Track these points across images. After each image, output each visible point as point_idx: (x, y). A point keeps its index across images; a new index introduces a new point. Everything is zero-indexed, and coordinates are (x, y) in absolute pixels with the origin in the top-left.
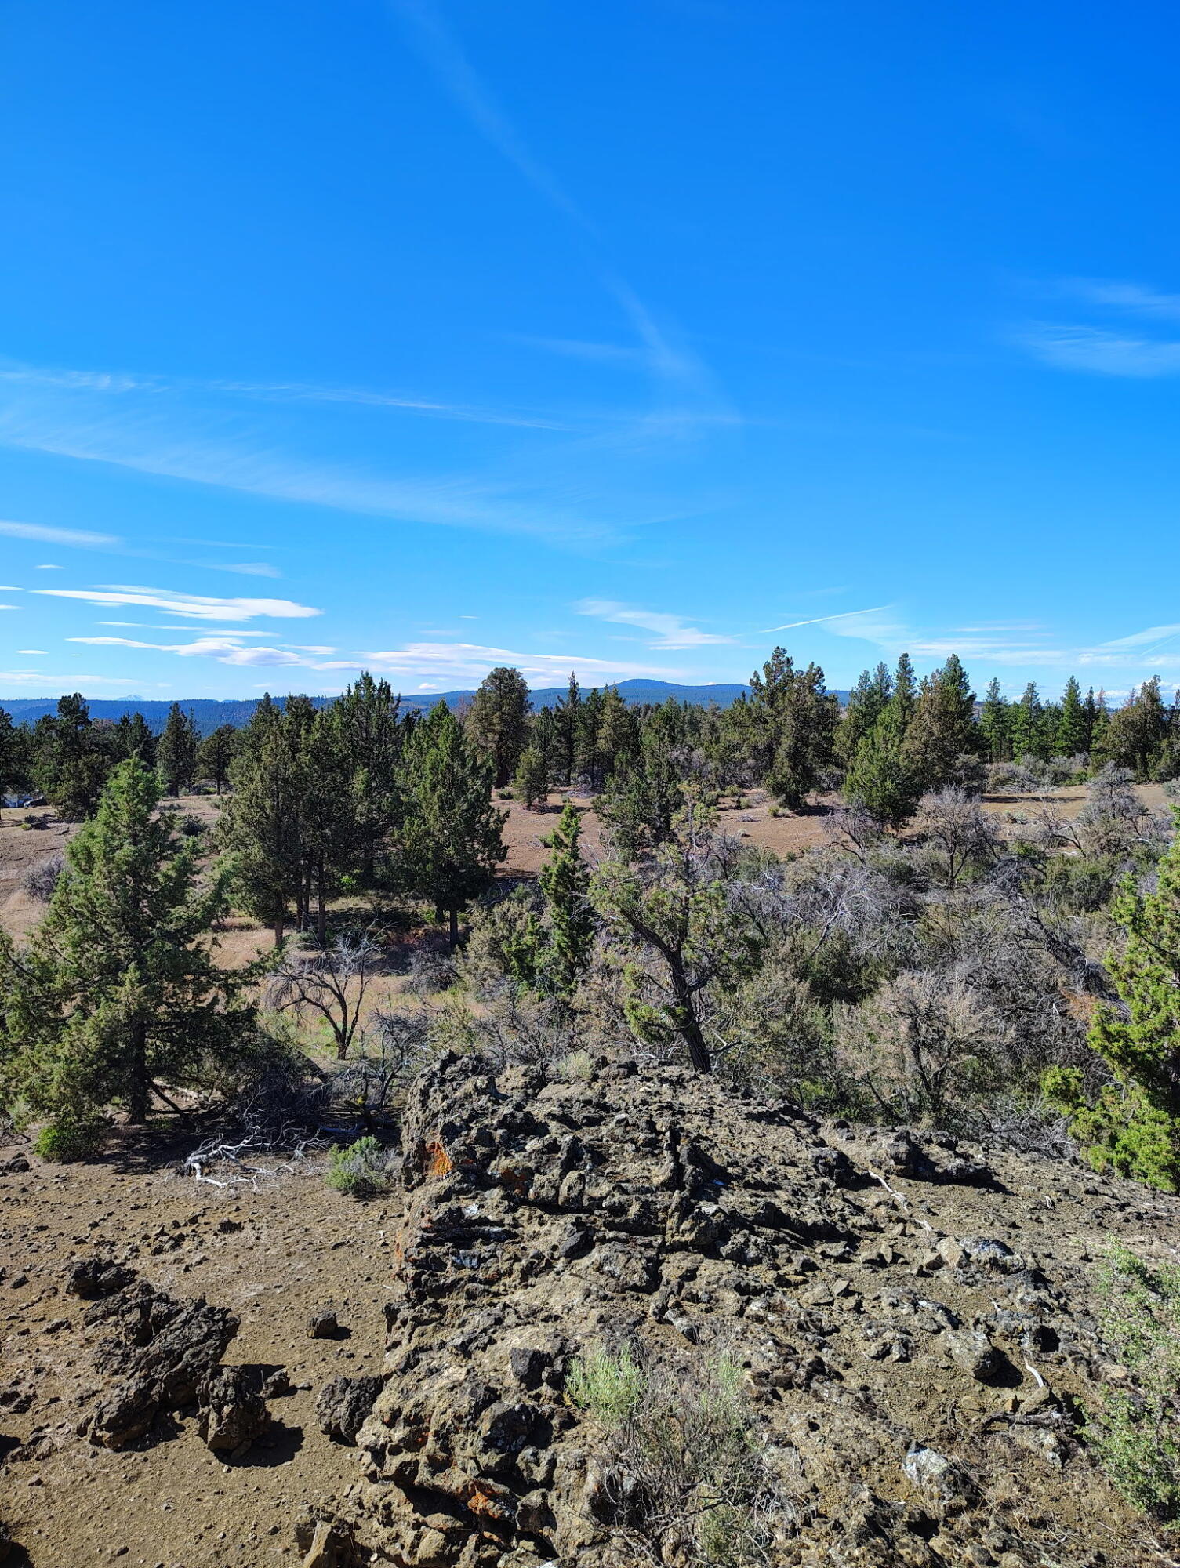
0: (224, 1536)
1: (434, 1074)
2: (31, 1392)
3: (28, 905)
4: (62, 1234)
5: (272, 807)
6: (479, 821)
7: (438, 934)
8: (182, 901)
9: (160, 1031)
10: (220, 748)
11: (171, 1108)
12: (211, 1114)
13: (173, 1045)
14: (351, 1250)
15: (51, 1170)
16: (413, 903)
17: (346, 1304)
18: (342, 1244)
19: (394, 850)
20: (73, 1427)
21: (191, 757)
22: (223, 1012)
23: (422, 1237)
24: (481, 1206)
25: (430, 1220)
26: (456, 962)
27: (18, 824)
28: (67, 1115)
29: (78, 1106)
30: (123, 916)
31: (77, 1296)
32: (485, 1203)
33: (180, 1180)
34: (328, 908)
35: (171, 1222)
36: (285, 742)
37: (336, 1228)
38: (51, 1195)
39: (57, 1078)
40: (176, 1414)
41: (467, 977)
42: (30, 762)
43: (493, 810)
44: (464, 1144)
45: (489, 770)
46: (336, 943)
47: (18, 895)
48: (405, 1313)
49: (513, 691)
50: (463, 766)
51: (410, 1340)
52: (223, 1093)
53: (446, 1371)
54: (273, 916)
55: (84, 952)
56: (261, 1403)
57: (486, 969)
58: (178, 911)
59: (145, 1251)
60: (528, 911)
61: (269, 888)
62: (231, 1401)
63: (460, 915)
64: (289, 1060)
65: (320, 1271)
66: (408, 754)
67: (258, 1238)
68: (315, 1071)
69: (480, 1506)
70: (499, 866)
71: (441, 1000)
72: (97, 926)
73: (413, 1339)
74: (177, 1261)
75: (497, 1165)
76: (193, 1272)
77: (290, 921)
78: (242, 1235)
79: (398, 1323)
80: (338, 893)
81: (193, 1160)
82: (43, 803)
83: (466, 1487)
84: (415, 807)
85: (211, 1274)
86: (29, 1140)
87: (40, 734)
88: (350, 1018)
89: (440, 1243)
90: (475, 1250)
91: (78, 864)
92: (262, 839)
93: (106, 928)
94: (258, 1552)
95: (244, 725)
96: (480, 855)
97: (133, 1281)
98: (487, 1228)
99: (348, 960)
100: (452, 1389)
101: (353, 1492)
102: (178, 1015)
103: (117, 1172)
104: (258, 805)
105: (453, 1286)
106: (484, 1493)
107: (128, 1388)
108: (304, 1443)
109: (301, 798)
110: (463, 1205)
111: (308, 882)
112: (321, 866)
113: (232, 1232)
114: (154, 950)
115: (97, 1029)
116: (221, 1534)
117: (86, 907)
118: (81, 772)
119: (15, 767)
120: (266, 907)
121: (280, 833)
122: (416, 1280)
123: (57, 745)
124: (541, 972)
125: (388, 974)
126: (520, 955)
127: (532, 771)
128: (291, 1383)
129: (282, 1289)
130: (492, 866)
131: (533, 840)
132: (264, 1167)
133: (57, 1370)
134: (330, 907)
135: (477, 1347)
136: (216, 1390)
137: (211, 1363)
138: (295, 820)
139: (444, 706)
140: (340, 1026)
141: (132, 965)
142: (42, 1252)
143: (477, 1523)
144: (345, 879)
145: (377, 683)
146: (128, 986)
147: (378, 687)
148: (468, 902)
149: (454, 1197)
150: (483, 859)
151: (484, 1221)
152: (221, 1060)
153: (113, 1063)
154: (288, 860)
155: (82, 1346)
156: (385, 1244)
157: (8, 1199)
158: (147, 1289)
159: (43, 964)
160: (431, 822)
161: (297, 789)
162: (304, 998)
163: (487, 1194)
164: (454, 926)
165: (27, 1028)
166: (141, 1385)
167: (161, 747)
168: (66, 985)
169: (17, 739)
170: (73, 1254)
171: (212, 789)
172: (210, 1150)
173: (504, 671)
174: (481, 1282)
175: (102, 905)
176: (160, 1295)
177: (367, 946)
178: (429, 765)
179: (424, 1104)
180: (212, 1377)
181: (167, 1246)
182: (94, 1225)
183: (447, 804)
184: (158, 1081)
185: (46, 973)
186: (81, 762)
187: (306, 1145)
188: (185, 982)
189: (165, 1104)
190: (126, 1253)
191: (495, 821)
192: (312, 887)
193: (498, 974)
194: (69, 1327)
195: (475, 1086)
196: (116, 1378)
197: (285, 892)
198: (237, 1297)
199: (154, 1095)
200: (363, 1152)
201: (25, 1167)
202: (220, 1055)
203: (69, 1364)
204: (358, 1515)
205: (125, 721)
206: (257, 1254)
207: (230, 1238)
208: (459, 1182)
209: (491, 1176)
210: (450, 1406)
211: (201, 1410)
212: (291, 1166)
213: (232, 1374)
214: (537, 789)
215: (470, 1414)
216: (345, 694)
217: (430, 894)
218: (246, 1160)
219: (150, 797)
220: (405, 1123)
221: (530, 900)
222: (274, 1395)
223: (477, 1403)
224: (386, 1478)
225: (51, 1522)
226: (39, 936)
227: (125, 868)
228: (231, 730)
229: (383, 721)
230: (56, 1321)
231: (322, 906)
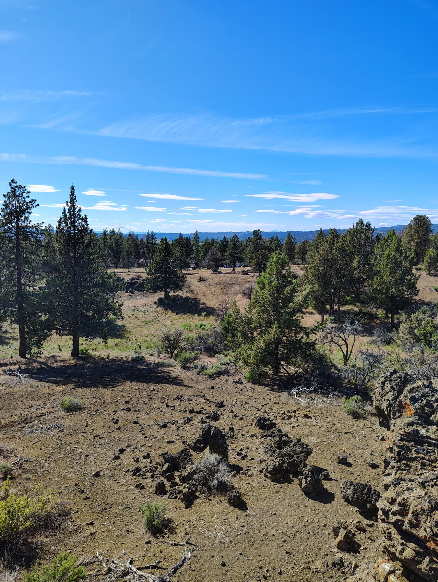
0: (307, 521)
1: (387, 377)
2: (246, 454)
3: (242, 299)
4: (253, 406)
5: (323, 270)
6: (407, 279)
7: (385, 323)
8: (292, 302)
9: (284, 346)
10: (304, 248)
11: (286, 372)
12: (299, 377)
13: (288, 351)
14: (352, 436)
15: (249, 385)
16: (375, 310)
17: (350, 454)
18: (348, 432)
19: (368, 288)
20: (259, 469)
21: (294, 251)
22: (304, 342)
23: (401, 437)
24: (427, 431)
25: (405, 432)
26: (393, 334)
27: (240, 273)
28: (254, 368)
29: (258, 366)
30: (273, 305)
31: (258, 427)
32: (429, 430)
33: (290, 397)
34: (341, 309)
35: (287, 410)
36: (328, 246)
37: (346, 426)
38: (249, 393)
39: (252, 356)
40: (291, 475)
41: (398, 341)
42: (244, 253)
43: (413, 275)
44: (420, 406)
45: (413, 258)
46: (345, 322)
47: (240, 295)
48: (393, 463)
49: (424, 225)
50: (401, 256)
51: (396, 475)
52: (303, 370)
53: (415, 491)
54: (321, 311)
55: (261, 316)
56: (320, 480)
57: (407, 339)
58: (291, 305)
59: (279, 418)
60: (427, 317)
61: (320, 300)
62: (310, 477)
63: (396, 316)
64: (327, 362)
65: (340, 440)
66: (377, 251)
67: (317, 423)
68: (336, 368)
69: (432, 547)
70: (414, 297)
71: (387, 349)
72: (265, 307)
73: (397, 475)
74: (290, 424)
75: (435, 417)
76: (295, 429)
77: (327, 312)
78: (311, 420)
79: (390, 467)
80: (345, 303)
81: (294, 391)
82: (247, 266)
83: (426, 537)
84: (378, 272)
85: (301, 431)
86: (242, 375)
87: (247, 243)
88: (349, 350)
89: (409, 442)
90: (424, 448)
91: (260, 287)
92: (318, 282)
93: (268, 308)
94: (319, 530)
95: (312, 240)
96: (406, 293)
97: (275, 427)
98: (430, 441)
99: (350, 329)
100: (419, 498)
101: (354, 522)
102: (289, 341)
103: (269, 390)
104: (317, 269)
105: (414, 459)
106: (434, 542)
107: (276, 462)
108: (335, 499)
109: (333, 267)
110: (419, 429)
111: (334, 298)
112: (339, 293)
113: (308, 418)
114: (283, 318)
115: (264, 342)
116: (306, 520)
117: (262, 301)
118: (259, 256)
119: (239, 254)
120: (319, 306)
121: (325, 280)
122: (399, 453)
123: (252, 247)
124: (435, 343)
125: (364, 336)
126: (425, 335)
127: (431, 258)
128: (330, 477)
129: (326, 443)
130: (411, 297)
131: (430, 288)
132: (318, 399)
133: (253, 449)
134: (342, 308)
135: (429, 485)
136: (305, 472)
137: (303, 462)
138: (331, 275)
139: (394, 232)
140: (345, 353)
141: (276, 322)
142: (247, 411)
143: (430, 553)
144: (348, 298)
145: (365, 223)
146: (274, 329)
147: (365, 225)
148: (400, 311)
149: (415, 425)
150: (407, 294)
151: (428, 437)
152: (303, 359)
153: (269, 354)
154: (327, 290)
155: (260, 444)
156: (365, 436)
157: (237, 392)
158: (280, 431)
159: (248, 318)
160: (385, 278)
161: (331, 263)
162: (332, 341)
163: (430, 427)
164: (393, 320)
165: (243, 339)
166: (280, 462)
167: (284, 247)
168: (255, 326)
169: (240, 245)
170: (257, 414)
171: (300, 263)
172: (299, 389)
173: (421, 216)
174: (427, 460)
175: (267, 301)
176: (285, 434)
177: (357, 324)
178: (386, 256)
179: (383, 388)
180: (304, 467)
181: (286, 418)
182: (263, 406)
183: (393, 271)
184: (282, 363)
185: (249, 321)
186: (259, 253)
187: (333, 394)
188: (292, 330)
189: (284, 370)
190: (273, 417)
191: (414, 279)
192: (336, 300)
193: (412, 341)
194: (256, 437)
195: (423, 383)
196: (271, 458)
197: (326, 301)
198: (311, 441)
199: (281, 367)
200: (355, 401)
201: (242, 383)
202: (303, 356)
203: (257, 449)
204: (355, 531)
205: (273, 239)
206: (317, 428)
207: (308, 420)
208: (417, 420)
209: (432, 421)
210: (419, 504)
211: (300, 477)
212: (328, 400)
213: (310, 468)
214: (433, 266)
215: (428, 510)
216: (352, 227)
217: (383, 306)
218: (311, 395)
219: (283, 264)
220: (374, 394)
221: (429, 313)
222: (324, 479)
223: (432, 507)
224: (390, 523)
225: (253, 497)
226: (247, 309)
227: (275, 289)
228: (307, 242)
229: (367, 238)
230: (252, 434)
231: (339, 308)
